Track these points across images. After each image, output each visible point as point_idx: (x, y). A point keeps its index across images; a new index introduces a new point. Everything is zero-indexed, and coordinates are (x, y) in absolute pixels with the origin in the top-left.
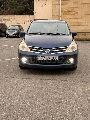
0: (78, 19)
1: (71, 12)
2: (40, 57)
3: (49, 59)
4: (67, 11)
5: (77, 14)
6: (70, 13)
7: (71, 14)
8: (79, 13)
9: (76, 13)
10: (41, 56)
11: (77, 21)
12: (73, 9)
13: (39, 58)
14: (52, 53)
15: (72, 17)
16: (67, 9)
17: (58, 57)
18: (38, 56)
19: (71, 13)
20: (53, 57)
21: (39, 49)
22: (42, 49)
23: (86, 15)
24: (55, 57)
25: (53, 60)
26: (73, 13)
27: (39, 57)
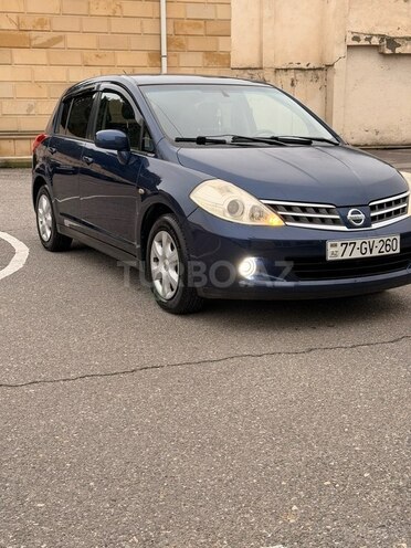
0: (71, 69)
1: (34, 34)
2: (336, 245)
3: (371, 251)
4: (15, 28)
5: (61, 45)
6: (30, 40)
7: (33, 43)
8: (72, 40)
9: (60, 39)
10: (339, 243)
11: (68, 76)
12: (41, 22)
13: (335, 252)
14: (374, 226)
15: (40, 56)
16: (14, 17)
17: (398, 238)
18: (329, 244)
19: (35, 39)
20: (385, 239)
21: (317, 210)
22: (328, 211)
23: (101, 53)
24: (391, 239)
25: (386, 253)
26: (44, 38)
27: (332, 246)
